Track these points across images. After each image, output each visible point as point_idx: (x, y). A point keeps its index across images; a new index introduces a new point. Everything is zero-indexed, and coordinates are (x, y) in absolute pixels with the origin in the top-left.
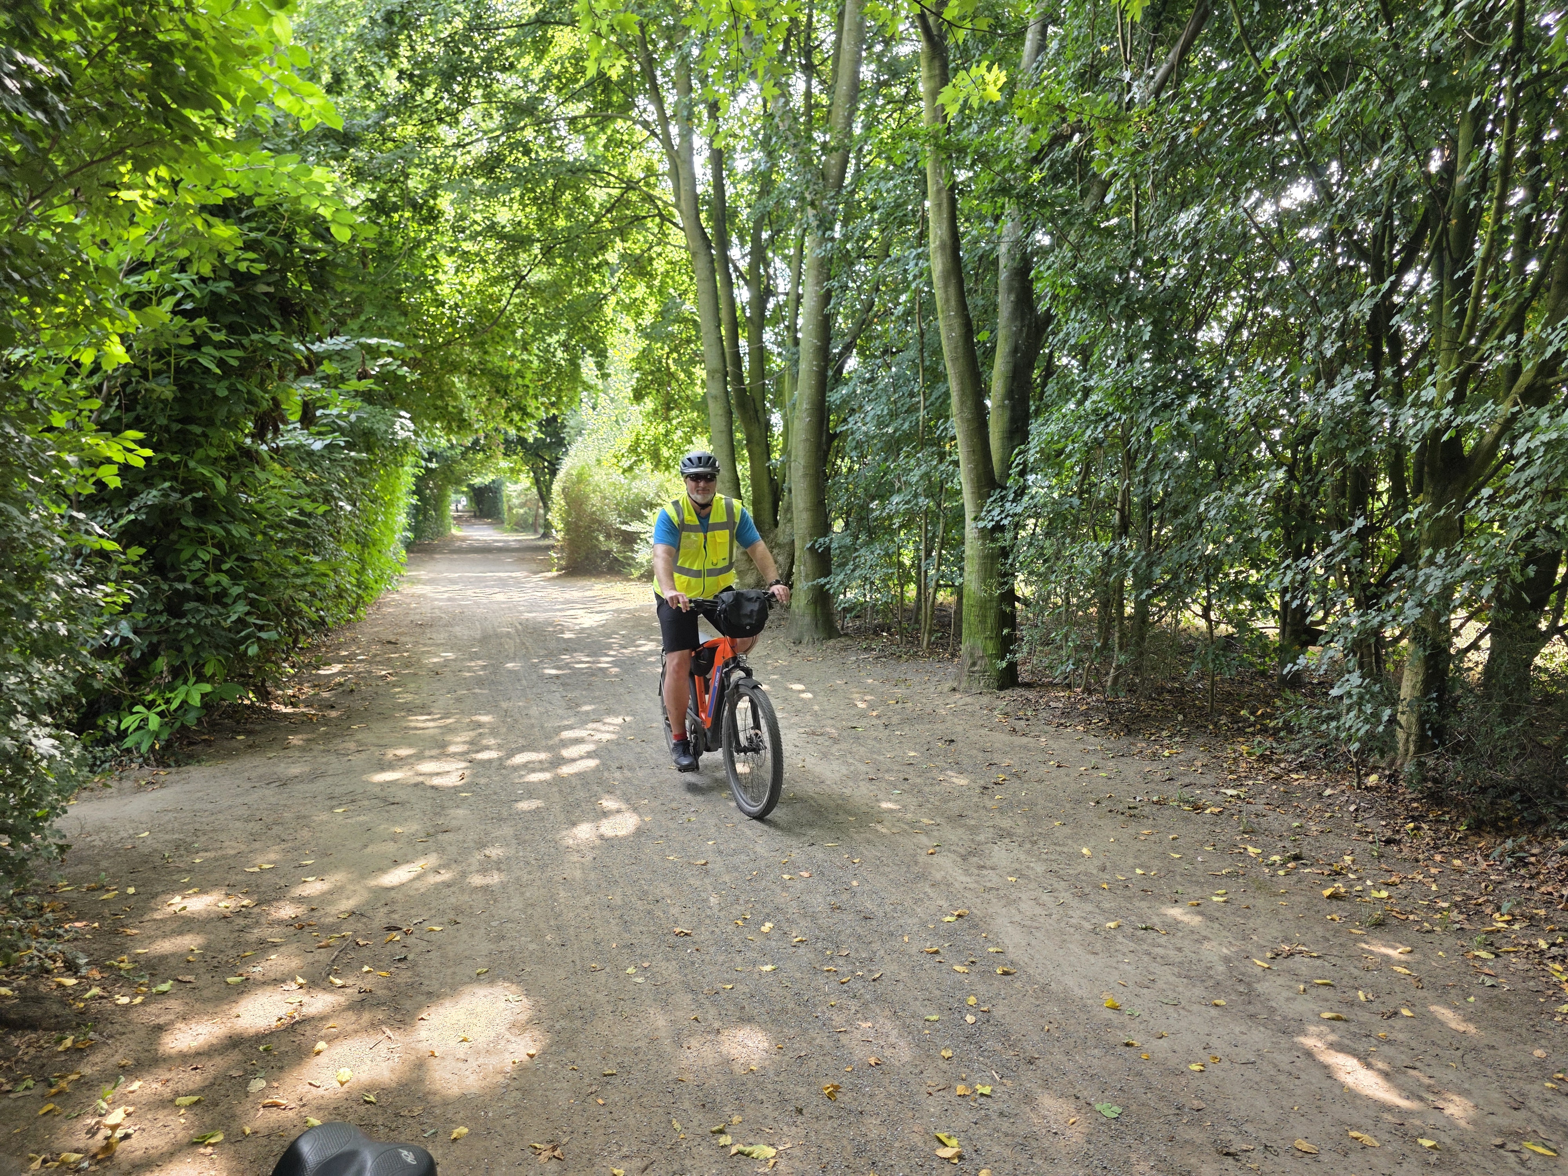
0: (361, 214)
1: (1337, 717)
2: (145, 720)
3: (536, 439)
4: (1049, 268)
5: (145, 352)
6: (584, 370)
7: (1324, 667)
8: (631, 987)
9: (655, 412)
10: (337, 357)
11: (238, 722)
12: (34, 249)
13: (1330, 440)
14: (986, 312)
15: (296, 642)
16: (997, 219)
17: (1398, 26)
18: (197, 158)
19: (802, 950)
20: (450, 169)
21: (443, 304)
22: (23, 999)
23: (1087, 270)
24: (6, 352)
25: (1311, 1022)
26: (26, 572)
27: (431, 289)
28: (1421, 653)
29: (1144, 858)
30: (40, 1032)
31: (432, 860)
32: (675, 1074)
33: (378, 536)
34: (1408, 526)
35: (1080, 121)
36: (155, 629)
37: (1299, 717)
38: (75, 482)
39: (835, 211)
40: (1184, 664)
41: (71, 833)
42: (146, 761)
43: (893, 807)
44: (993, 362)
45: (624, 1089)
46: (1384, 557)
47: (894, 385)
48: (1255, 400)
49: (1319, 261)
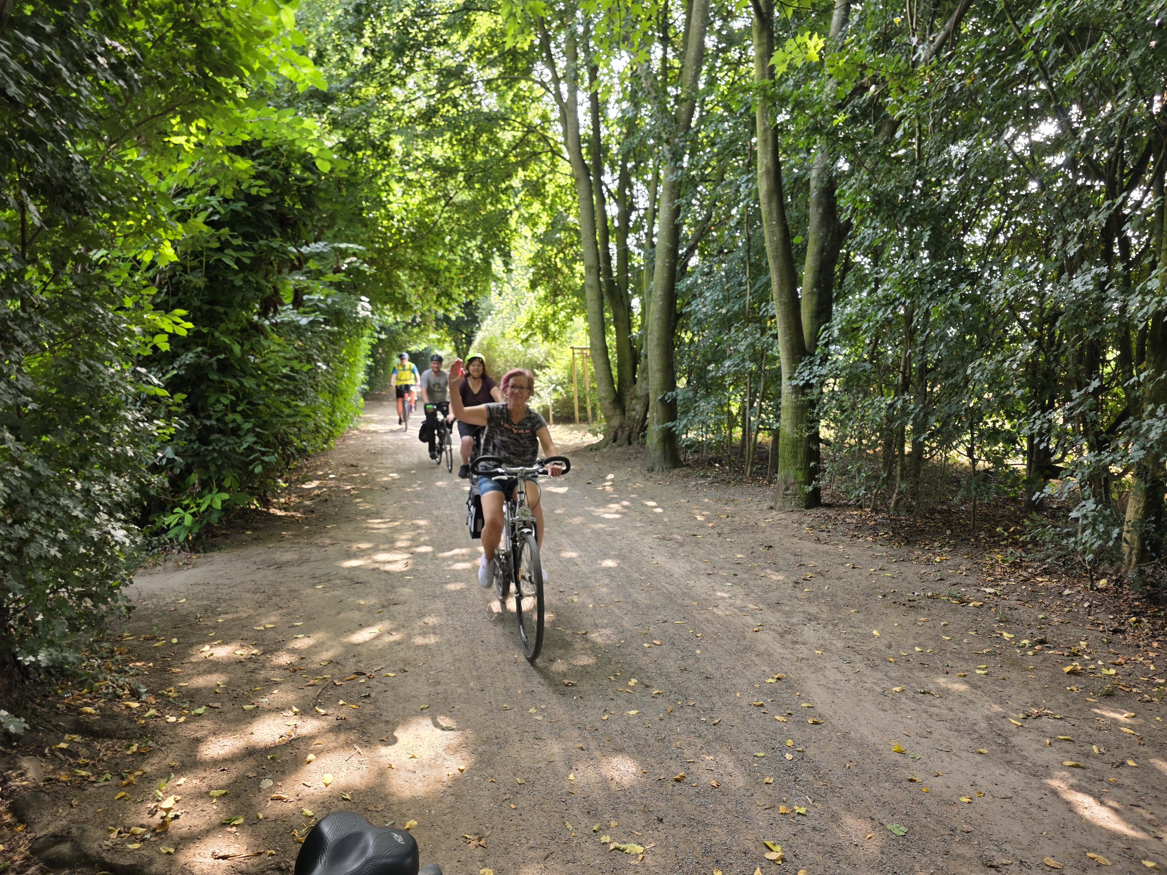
0: (335, 153)
1: (1075, 535)
2: (182, 519)
3: (458, 318)
4: (850, 187)
5: (186, 253)
6: (493, 266)
7: (1065, 495)
8: (533, 723)
9: (546, 297)
10: (317, 257)
11: (247, 522)
12: (113, 179)
13: (1071, 320)
14: (798, 222)
15: (287, 464)
16: (808, 151)
18: (226, 113)
19: (659, 701)
20: (399, 119)
21: (392, 218)
22: (103, 716)
23: (880, 189)
24: (91, 253)
25: (1055, 769)
26: (106, 410)
27: (385, 207)
28: (1143, 485)
29: (921, 639)
30: (115, 740)
31: (386, 625)
32: (567, 788)
33: (344, 388)
34: (1133, 386)
35: (875, 76)
36: (190, 453)
37: (1044, 533)
38: (138, 347)
39: (684, 147)
40: (951, 492)
41: (134, 598)
42: (183, 548)
43: (726, 595)
44: (804, 259)
45: (529, 798)
46: (1111, 411)
47: (727, 276)
48: (1013, 289)
49: (1063, 182)
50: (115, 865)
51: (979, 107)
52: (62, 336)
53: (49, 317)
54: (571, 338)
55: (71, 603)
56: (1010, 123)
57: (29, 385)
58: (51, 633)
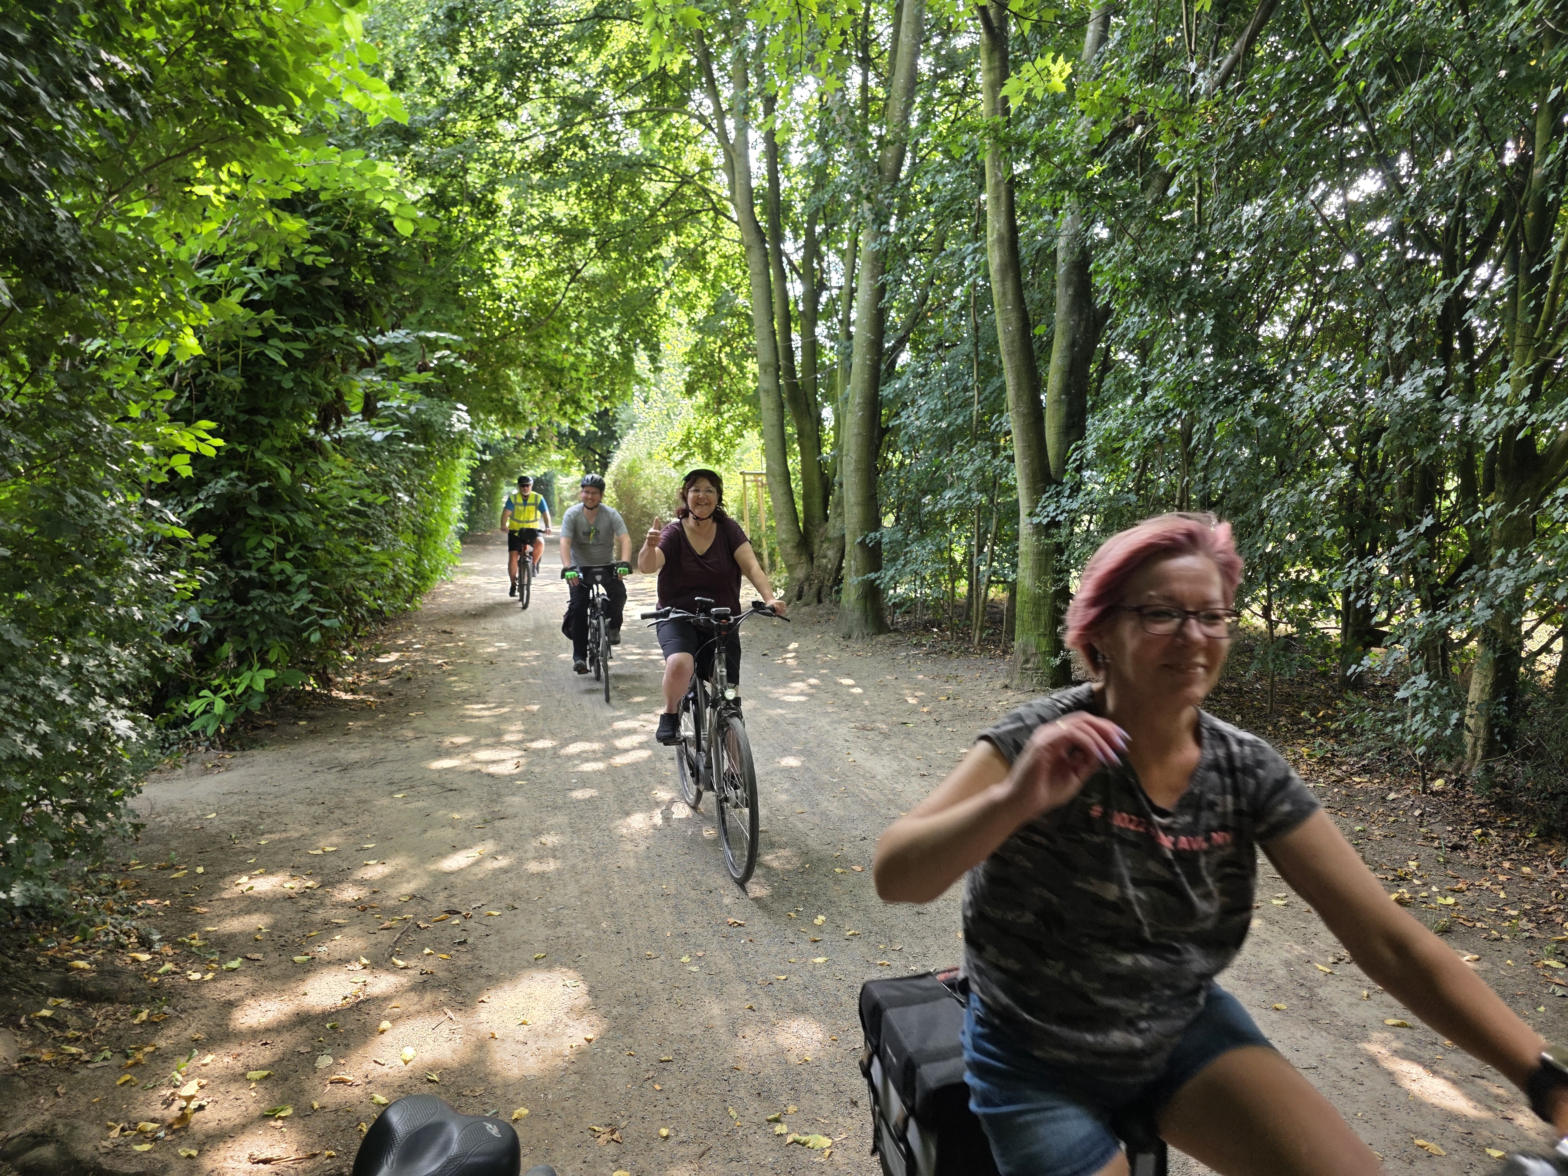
0: (420, 209)
1: (1401, 720)
2: (211, 704)
3: (588, 432)
4: (1109, 261)
5: (215, 344)
6: (637, 364)
7: (1389, 669)
8: (686, 976)
9: (707, 405)
10: (396, 350)
11: (300, 708)
12: (113, 243)
13: (1398, 437)
14: (1042, 307)
15: (356, 630)
16: (1055, 212)
17: (1475, 16)
18: (269, 155)
19: (855, 943)
20: (508, 164)
21: (499, 298)
22: (101, 973)
23: (1148, 264)
24: (84, 344)
25: (1373, 1028)
26: (104, 558)
27: (489, 283)
28: (1490, 655)
30: (117, 1005)
31: (489, 846)
32: (731, 1062)
33: (433, 527)
34: (1478, 525)
35: (1143, 113)
36: (222, 615)
37: (1361, 719)
38: (149, 471)
39: (890, 205)
40: (1242, 665)
41: (144, 812)
42: (212, 745)
44: (1049, 357)
45: (680, 1076)
46: (1451, 557)
47: (947, 379)
48: (1321, 396)
49: (1388, 255)
51: (1278, 156)
52: (43, 457)
53: (24, 431)
54: (741, 460)
55: (56, 819)
56: (1318, 177)
58: (30, 860)
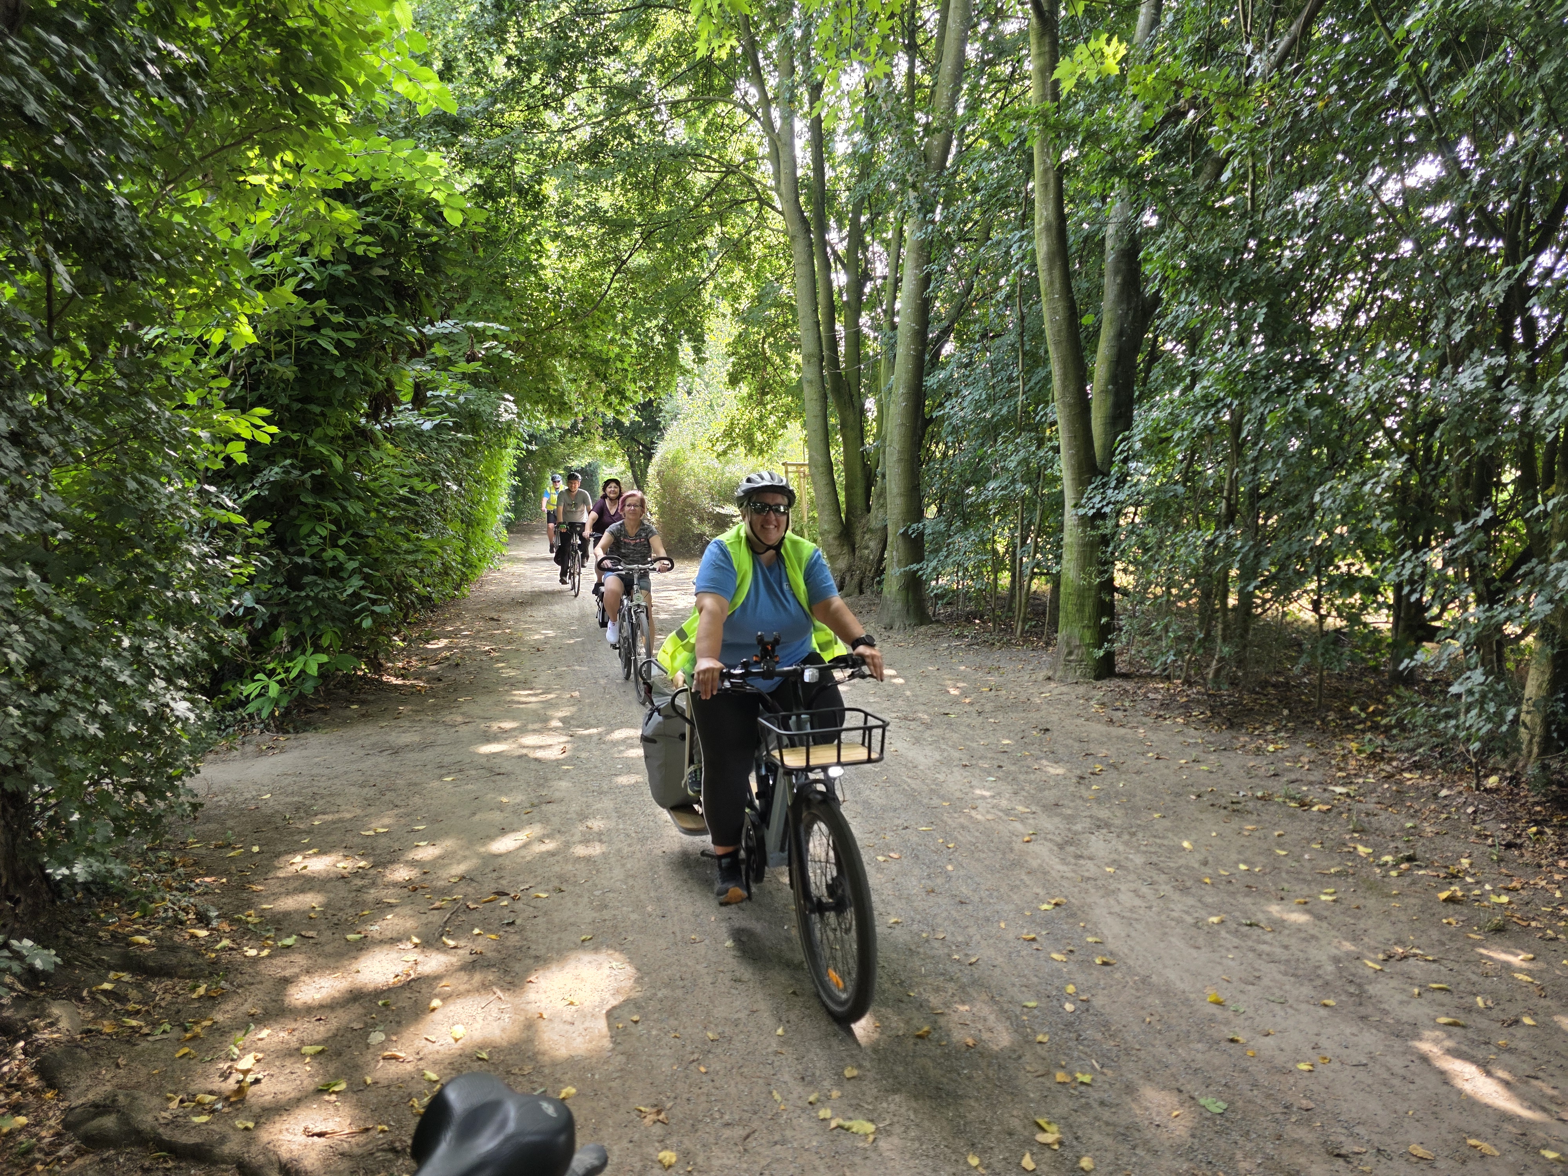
0: (469, 200)
1: (1456, 716)
2: (266, 688)
3: (633, 423)
4: (1159, 249)
5: (269, 333)
6: (681, 354)
7: (1444, 663)
8: (730, 961)
9: (750, 396)
10: (445, 341)
11: (352, 692)
12: (170, 231)
13: (1456, 428)
14: (1089, 296)
15: (406, 616)
16: (1104, 199)
18: (321, 144)
19: (898, 931)
20: (555, 155)
21: (546, 289)
22: (160, 947)
23: (1199, 251)
24: (142, 332)
25: (1426, 1027)
26: (163, 542)
27: (535, 273)
28: (1548, 650)
29: (1248, 854)
30: (176, 980)
31: (536, 830)
32: (775, 1047)
33: (481, 516)
34: (1537, 518)
35: (1195, 97)
36: (276, 600)
37: (1414, 714)
38: (206, 458)
39: (936, 193)
40: (1289, 658)
41: (202, 792)
42: (267, 727)
43: (987, 794)
44: (1096, 346)
45: (724, 1058)
46: (1507, 552)
47: (992, 370)
48: (1377, 386)
49: (1447, 242)
50: (175, 1143)
51: (1335, 140)
52: (103, 443)
53: (85, 416)
54: (783, 451)
55: (117, 798)
56: (1376, 161)
57: (59, 507)
58: (91, 837)
